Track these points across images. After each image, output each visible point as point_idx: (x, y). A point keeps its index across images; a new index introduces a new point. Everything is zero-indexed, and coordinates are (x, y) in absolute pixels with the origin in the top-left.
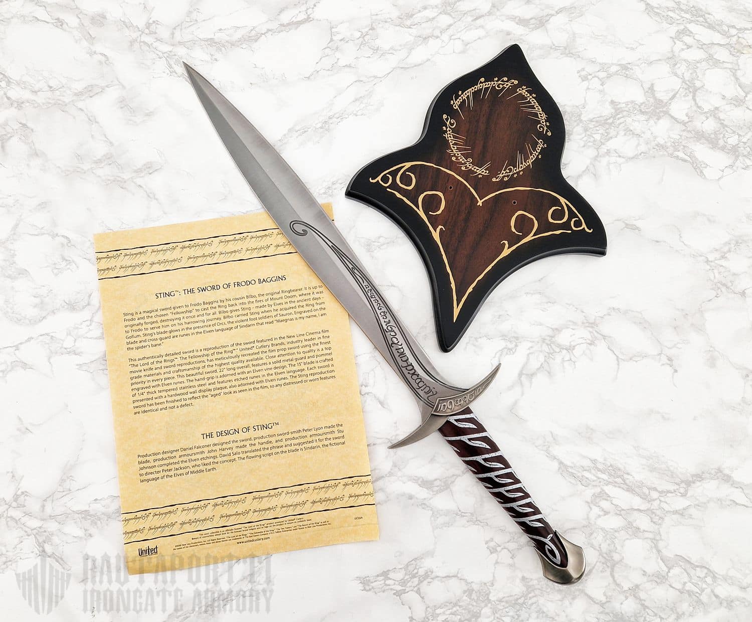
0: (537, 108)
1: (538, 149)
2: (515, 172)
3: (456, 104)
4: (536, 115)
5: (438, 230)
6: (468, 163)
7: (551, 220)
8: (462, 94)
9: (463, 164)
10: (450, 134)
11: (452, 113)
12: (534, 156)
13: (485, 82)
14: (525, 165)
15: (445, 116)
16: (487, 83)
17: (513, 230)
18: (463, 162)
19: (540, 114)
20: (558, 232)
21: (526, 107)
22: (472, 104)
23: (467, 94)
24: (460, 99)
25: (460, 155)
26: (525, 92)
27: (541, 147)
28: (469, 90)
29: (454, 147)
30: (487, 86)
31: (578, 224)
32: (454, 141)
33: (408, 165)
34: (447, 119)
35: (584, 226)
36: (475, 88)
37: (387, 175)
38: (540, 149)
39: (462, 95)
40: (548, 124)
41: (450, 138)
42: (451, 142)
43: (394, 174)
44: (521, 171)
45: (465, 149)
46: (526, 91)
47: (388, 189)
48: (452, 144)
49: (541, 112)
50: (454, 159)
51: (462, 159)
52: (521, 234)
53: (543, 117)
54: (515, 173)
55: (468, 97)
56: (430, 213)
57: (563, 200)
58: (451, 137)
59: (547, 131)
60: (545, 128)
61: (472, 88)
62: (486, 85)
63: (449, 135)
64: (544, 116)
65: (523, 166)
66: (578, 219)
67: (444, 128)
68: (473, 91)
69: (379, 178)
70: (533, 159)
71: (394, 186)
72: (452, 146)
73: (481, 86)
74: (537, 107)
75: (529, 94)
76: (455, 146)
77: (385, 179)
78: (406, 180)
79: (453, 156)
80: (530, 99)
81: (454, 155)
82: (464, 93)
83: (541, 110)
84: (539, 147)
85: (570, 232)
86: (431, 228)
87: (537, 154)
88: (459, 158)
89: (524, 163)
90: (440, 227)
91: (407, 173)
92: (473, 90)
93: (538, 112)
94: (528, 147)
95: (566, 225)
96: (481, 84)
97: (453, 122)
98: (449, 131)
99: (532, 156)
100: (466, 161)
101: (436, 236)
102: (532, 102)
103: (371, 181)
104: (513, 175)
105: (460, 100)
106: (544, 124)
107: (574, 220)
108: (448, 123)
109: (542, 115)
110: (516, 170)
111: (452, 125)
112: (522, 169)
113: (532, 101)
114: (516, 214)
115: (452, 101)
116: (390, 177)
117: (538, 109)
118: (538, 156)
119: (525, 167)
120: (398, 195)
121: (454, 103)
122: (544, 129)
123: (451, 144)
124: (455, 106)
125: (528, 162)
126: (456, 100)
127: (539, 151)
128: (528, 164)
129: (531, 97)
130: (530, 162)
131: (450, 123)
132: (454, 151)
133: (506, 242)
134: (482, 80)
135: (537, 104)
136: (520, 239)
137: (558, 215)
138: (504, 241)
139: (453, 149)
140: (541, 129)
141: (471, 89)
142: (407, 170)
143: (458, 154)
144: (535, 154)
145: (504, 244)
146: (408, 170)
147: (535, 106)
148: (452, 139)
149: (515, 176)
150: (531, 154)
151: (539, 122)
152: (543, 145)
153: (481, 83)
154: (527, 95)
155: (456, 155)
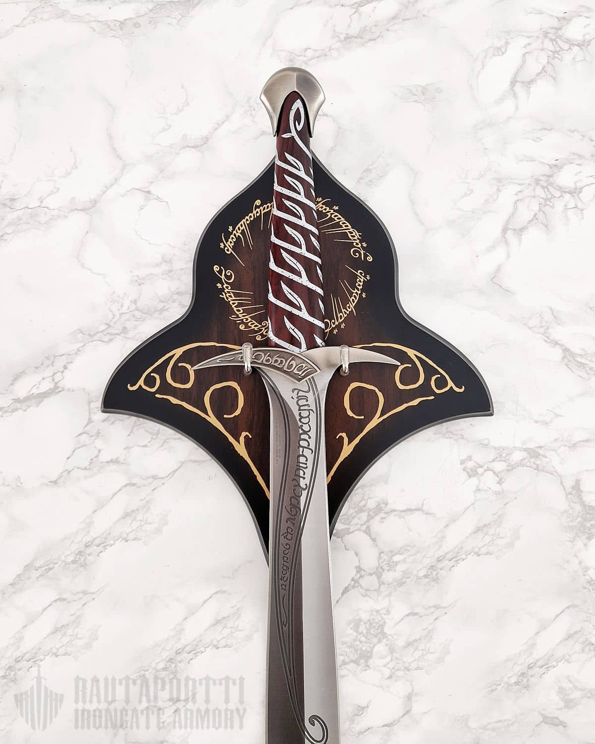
0: (343, 225)
1: (359, 285)
2: (334, 326)
3: (228, 246)
4: (345, 236)
5: (242, 439)
6: (263, 328)
7: (401, 387)
8: (234, 229)
9: (256, 332)
10: (229, 292)
11: (226, 261)
12: (355, 296)
13: (262, 205)
14: (345, 313)
15: (216, 268)
16: (265, 206)
17: (350, 413)
18: (256, 329)
19: (351, 233)
20: (415, 402)
21: (328, 227)
22: (250, 242)
23: (241, 229)
24: (232, 238)
25: (250, 319)
26: (321, 206)
27: (362, 280)
28: (242, 222)
29: (239, 311)
30: (266, 210)
31: (441, 383)
32: (236, 302)
33: (178, 352)
34: (220, 272)
35: (451, 384)
36: (251, 217)
37: (152, 374)
38: (361, 284)
39: (235, 232)
40: (365, 245)
41: (230, 299)
42: (233, 304)
43: (161, 370)
44: (342, 323)
45: (255, 310)
46: (323, 204)
47: (157, 396)
48: (235, 307)
49: (351, 230)
50: (242, 327)
51: (254, 326)
52: (363, 417)
53: (355, 236)
54: (334, 329)
55: (243, 232)
56: (225, 416)
57: (411, 353)
58: (231, 296)
59: (366, 256)
60: (362, 252)
61: (247, 217)
62: (264, 209)
63: (228, 295)
64: (357, 235)
65: (343, 315)
66: (439, 376)
67: (219, 285)
68: (248, 222)
69: (141, 382)
70: (356, 301)
71: (165, 388)
72: (235, 309)
73: (257, 212)
74: (343, 223)
75: (328, 208)
76: (239, 309)
77: (150, 381)
78: (181, 375)
79: (240, 324)
80: (332, 214)
81: (243, 322)
82: (237, 228)
83: (350, 227)
84: (360, 281)
85: (433, 397)
86: (231, 439)
87: (359, 292)
88: (249, 324)
89: (343, 310)
90: (244, 434)
91: (180, 365)
92: (247, 220)
93: (347, 231)
94: (344, 284)
95: (425, 389)
96: (257, 210)
97: (229, 274)
98: (227, 287)
99: (353, 298)
100: (260, 326)
101: (241, 449)
102: (336, 218)
103: (131, 389)
104: (332, 331)
105: (232, 240)
106: (360, 246)
107: (434, 378)
108: (223, 277)
109: (354, 234)
110: (334, 323)
111: (229, 278)
112: (343, 319)
113: (335, 216)
114: (350, 389)
115: (222, 244)
116: (157, 377)
117: (346, 226)
118: (361, 295)
119: (345, 316)
120: (174, 401)
121: (225, 246)
122: (360, 254)
123: (233, 306)
124: (228, 250)
125: (349, 307)
126: (227, 241)
127: (361, 287)
128: (350, 310)
129: (332, 211)
130: (352, 306)
131: (225, 276)
132: (240, 316)
133: (344, 435)
134: (258, 202)
135: (343, 219)
136: (362, 425)
137: (410, 376)
138: (340, 434)
139: (237, 313)
140: (357, 254)
141: (244, 220)
142: (180, 360)
143: (247, 319)
144: (356, 293)
145: (342, 438)
146: (182, 359)
147: (341, 223)
148: (234, 298)
149: (335, 332)
150: (351, 294)
151: (351, 245)
152: (365, 276)
153: (257, 207)
154: (325, 209)
155: (244, 320)
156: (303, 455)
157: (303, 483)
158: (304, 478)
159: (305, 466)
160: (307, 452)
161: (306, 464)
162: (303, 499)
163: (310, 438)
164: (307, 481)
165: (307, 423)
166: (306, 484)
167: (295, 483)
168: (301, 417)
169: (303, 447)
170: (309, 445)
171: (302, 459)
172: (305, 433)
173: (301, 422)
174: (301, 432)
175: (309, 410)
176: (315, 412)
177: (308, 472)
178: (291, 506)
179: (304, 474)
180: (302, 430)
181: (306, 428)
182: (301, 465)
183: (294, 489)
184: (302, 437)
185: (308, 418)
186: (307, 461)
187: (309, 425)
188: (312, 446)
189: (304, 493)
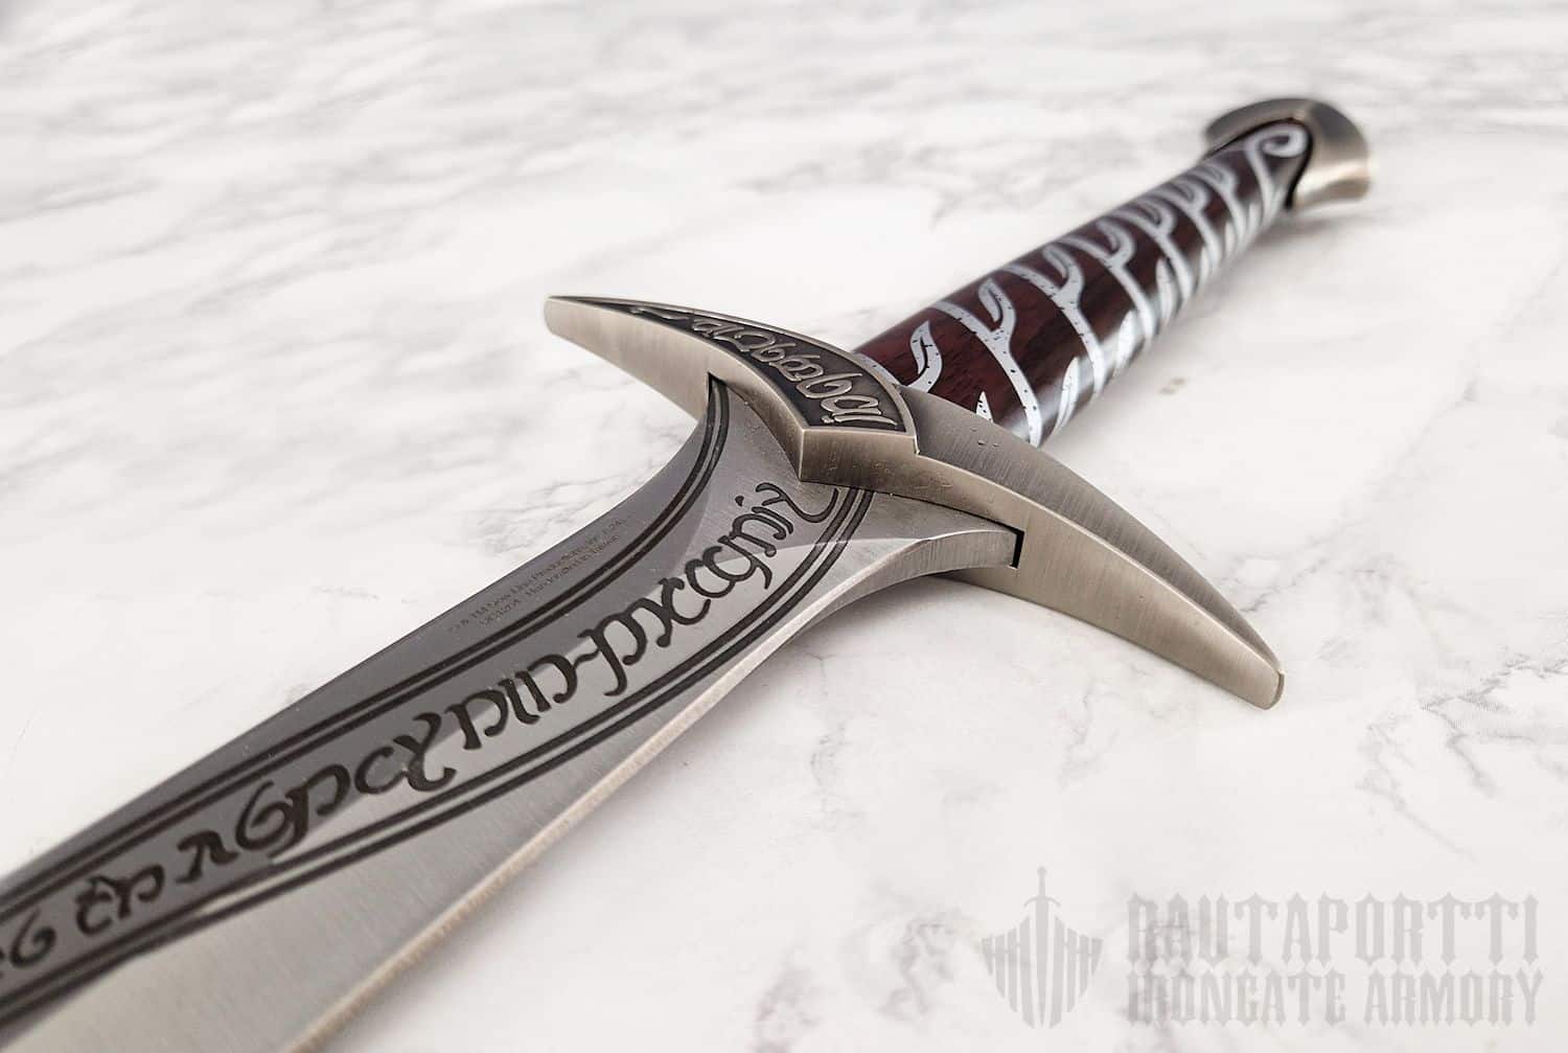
156: (569, 671)
157: (446, 754)
158: (472, 742)
159: (530, 705)
160: (596, 677)
161: (543, 705)
162: (362, 811)
163: (664, 641)
164: (469, 765)
165: (703, 592)
166: (449, 773)
167: (420, 731)
168: (708, 559)
169: (604, 648)
170: (630, 660)
171: (550, 680)
172: (666, 613)
173: (690, 568)
174: (655, 596)
175: (756, 564)
176: (775, 584)
177: (519, 738)
178: (290, 802)
179: (492, 731)
180: (667, 596)
181: (686, 601)
182: (523, 691)
183: (386, 752)
184: (642, 616)
185: (726, 583)
186: (559, 698)
187: (707, 604)
188: (638, 676)
189: (404, 795)
